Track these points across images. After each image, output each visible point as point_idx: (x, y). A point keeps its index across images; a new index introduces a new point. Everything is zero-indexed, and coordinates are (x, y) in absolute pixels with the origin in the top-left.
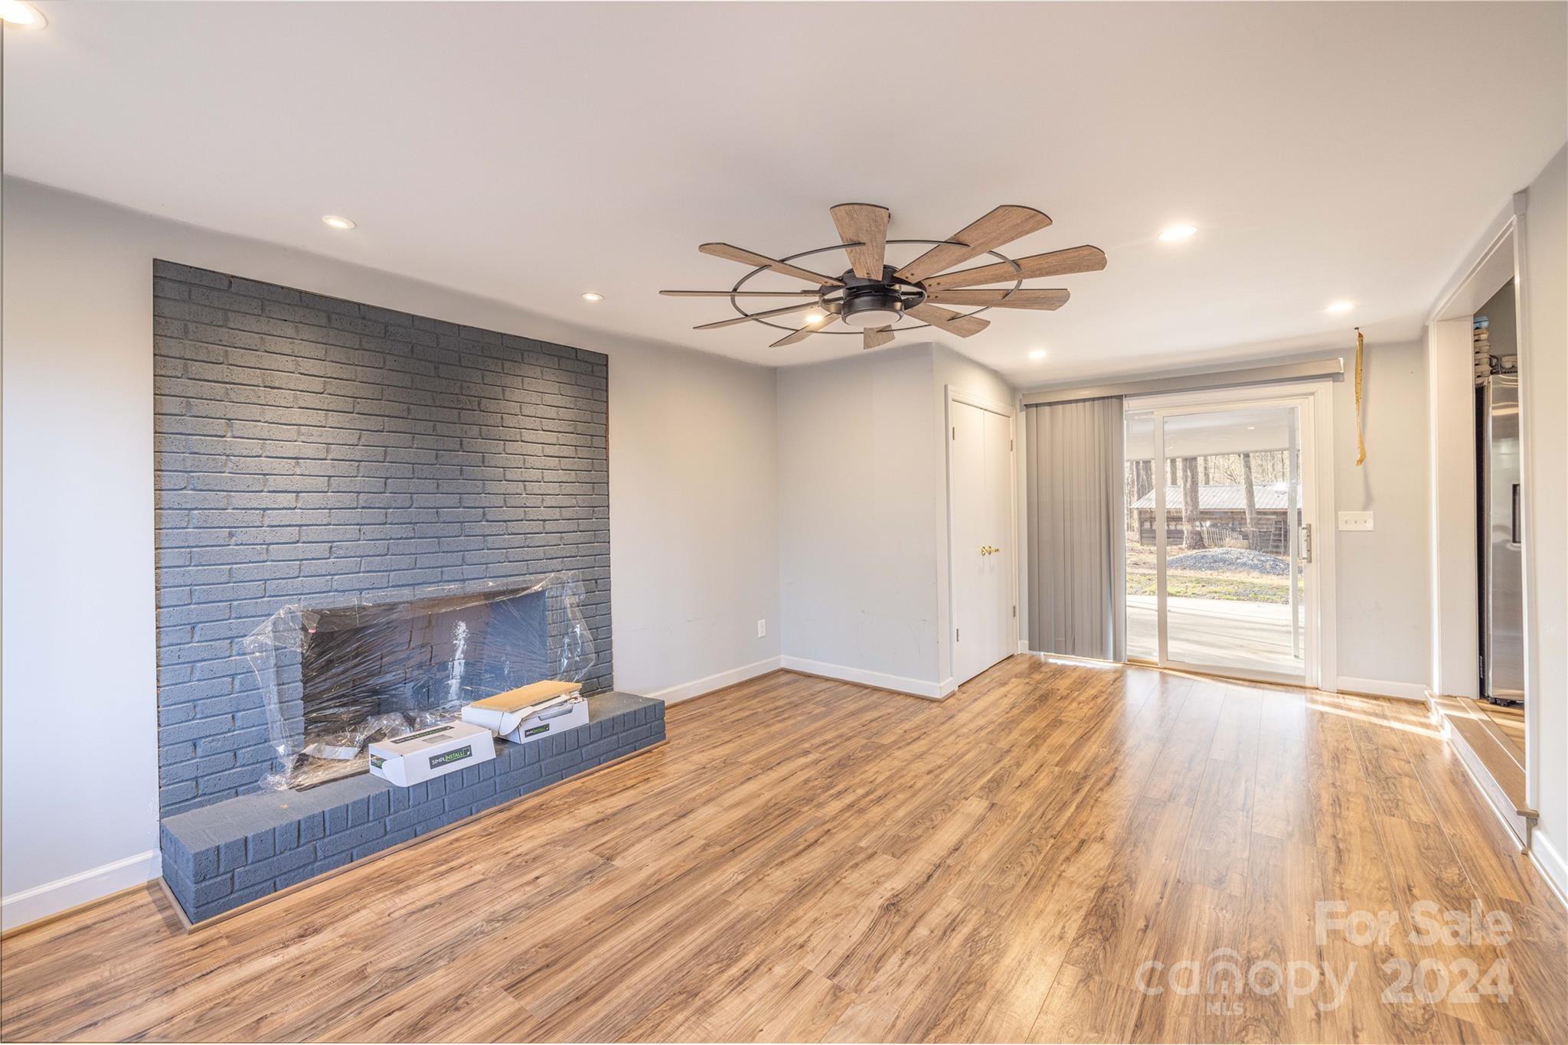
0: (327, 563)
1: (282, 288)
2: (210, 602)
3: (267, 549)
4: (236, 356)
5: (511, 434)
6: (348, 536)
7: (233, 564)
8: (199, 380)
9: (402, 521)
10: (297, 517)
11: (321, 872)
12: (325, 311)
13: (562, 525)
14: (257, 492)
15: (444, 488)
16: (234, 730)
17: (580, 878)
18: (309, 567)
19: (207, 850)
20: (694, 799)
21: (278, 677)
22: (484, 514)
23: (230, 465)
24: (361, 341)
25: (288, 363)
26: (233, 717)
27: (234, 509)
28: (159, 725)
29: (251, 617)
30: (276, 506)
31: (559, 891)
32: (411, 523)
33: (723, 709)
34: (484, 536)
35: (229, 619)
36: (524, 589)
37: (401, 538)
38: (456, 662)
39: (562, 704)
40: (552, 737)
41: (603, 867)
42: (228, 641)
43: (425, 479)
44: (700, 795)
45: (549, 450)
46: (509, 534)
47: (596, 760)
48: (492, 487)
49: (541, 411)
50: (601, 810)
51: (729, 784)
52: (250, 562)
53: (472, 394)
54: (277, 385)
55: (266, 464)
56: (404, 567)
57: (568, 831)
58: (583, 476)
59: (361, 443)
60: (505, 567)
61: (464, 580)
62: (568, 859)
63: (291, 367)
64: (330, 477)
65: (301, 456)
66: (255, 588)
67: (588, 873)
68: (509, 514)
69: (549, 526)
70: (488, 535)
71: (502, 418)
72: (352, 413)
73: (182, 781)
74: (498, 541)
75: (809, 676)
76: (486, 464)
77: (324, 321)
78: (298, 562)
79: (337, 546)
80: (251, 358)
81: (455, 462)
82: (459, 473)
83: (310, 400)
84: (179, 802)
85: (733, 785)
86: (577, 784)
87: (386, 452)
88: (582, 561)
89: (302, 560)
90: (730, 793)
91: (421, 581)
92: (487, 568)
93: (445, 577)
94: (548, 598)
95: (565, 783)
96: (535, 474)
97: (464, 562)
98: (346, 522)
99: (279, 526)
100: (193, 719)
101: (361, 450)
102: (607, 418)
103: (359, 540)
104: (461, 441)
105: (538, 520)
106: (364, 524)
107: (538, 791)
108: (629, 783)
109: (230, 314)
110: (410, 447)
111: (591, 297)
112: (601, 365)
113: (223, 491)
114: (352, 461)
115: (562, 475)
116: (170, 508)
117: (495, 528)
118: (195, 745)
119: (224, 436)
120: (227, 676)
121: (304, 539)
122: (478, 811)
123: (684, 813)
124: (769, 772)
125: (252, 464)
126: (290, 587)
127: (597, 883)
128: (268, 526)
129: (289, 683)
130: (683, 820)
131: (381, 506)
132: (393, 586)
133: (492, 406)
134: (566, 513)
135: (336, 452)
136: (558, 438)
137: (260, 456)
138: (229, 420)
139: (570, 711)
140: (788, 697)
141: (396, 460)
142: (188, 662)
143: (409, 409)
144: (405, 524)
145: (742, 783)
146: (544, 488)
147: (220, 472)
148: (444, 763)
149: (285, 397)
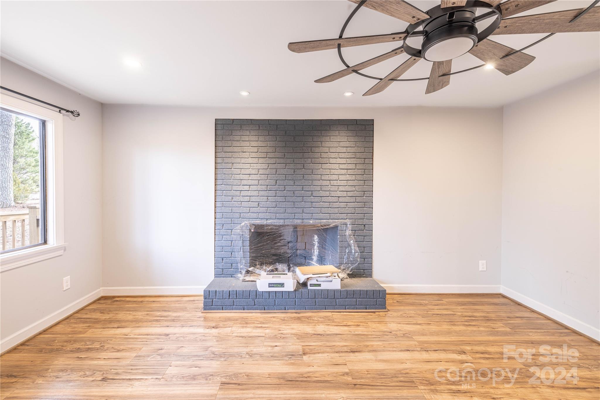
0: (257, 209)
1: (246, 119)
2: (227, 218)
3: (241, 203)
4: (235, 144)
5: (324, 160)
6: (264, 200)
7: (233, 207)
8: (226, 152)
9: (281, 195)
10: (249, 193)
11: (235, 310)
12: (258, 125)
13: (347, 199)
14: (239, 185)
15: (297, 183)
16: (232, 257)
17: (286, 356)
18: (252, 210)
19: (207, 291)
20: (367, 346)
21: (243, 244)
22: (312, 193)
23: (233, 177)
24: (269, 133)
25: (247, 144)
26: (231, 253)
27: (233, 190)
28: (215, 251)
29: (237, 224)
30: (244, 190)
31: (276, 356)
32: (284, 196)
33: (435, 305)
34: (312, 202)
35: (231, 224)
36: (328, 225)
37: (281, 202)
38: (315, 250)
39: (327, 277)
40: (322, 290)
41: (299, 356)
42: (231, 230)
43: (290, 180)
44: (372, 346)
45: (342, 166)
46: (322, 202)
47: (344, 307)
48: (316, 182)
49: (339, 150)
50: (325, 330)
51: (394, 347)
52: (237, 207)
53: (308, 146)
54: (245, 151)
55: (242, 177)
56: (281, 212)
57: (305, 332)
58: (359, 177)
59: (269, 168)
60: (320, 215)
61: (303, 219)
62: (293, 344)
63: (248, 145)
64: (259, 180)
65: (251, 174)
66: (237, 215)
67: (292, 355)
68: (322, 193)
69: (341, 199)
70: (313, 202)
71: (321, 154)
72: (266, 158)
73: (220, 269)
74: (317, 205)
75: (519, 304)
76: (314, 174)
77: (257, 128)
78: (249, 208)
79: (260, 203)
80: (238, 144)
81: (301, 173)
82: (302, 177)
83: (254, 155)
84: (219, 274)
85: (395, 349)
86: (329, 314)
87: (276, 171)
88: (357, 216)
89: (250, 207)
90: (388, 353)
91: (287, 218)
92: (312, 215)
93: (296, 217)
94: (339, 230)
95: (326, 312)
97: (303, 212)
98: (263, 196)
99: (244, 196)
100: (222, 252)
101: (268, 170)
102: (373, 149)
103: (267, 202)
104: (304, 165)
105: (336, 197)
106: (269, 196)
107: (313, 311)
108: (349, 323)
109: (233, 131)
110: (285, 169)
111: (348, 94)
112: (370, 125)
113: (231, 185)
114: (265, 174)
115: (348, 177)
116: (219, 190)
117: (316, 199)
118: (223, 259)
119: (231, 169)
120: (230, 241)
121: (251, 201)
122: (288, 310)
123: (356, 350)
124: (424, 353)
125: (238, 177)
126: (246, 216)
127: (290, 361)
128: (242, 196)
129: (246, 246)
130: (351, 354)
131: (274, 190)
132: (277, 219)
133: (317, 150)
134: (350, 194)
135: (261, 172)
136: (347, 161)
137: (240, 174)
138: (233, 163)
139: (331, 281)
140: (488, 312)
141: (280, 174)
142: (222, 235)
143: (284, 154)
144: (282, 196)
145: (401, 351)
147: (230, 179)
148: (273, 287)
149: (246, 155)
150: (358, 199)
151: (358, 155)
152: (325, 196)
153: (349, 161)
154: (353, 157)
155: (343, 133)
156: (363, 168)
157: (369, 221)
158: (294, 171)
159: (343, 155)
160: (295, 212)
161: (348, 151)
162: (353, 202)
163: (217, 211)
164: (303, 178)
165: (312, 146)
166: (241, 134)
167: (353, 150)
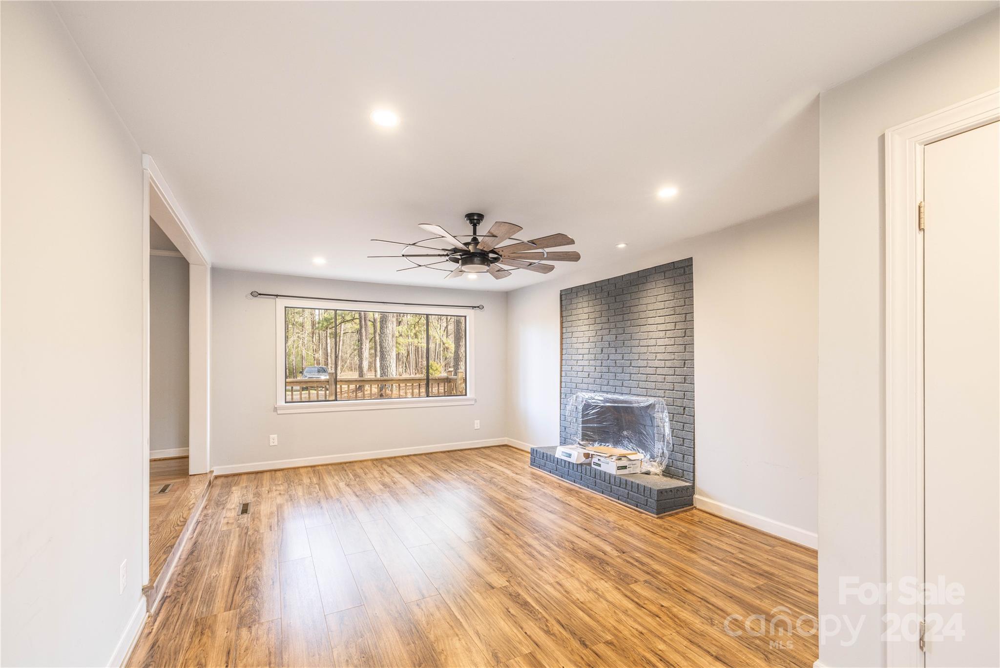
5: (643, 322)
48: (635, 350)
49: (657, 306)
81: (621, 339)
96: (653, 342)
105: (653, 367)
133: (635, 309)
134: (668, 364)
146: (658, 349)
150: (678, 371)
151: (678, 310)
152: (643, 366)
153: (668, 319)
154: (672, 314)
155: (660, 284)
156: (683, 328)
157: (690, 402)
158: (616, 337)
159: (661, 312)
160: (616, 384)
161: (667, 306)
162: (672, 375)
163: (563, 380)
164: (624, 345)
165: (631, 305)
166: (577, 301)
167: (672, 303)
